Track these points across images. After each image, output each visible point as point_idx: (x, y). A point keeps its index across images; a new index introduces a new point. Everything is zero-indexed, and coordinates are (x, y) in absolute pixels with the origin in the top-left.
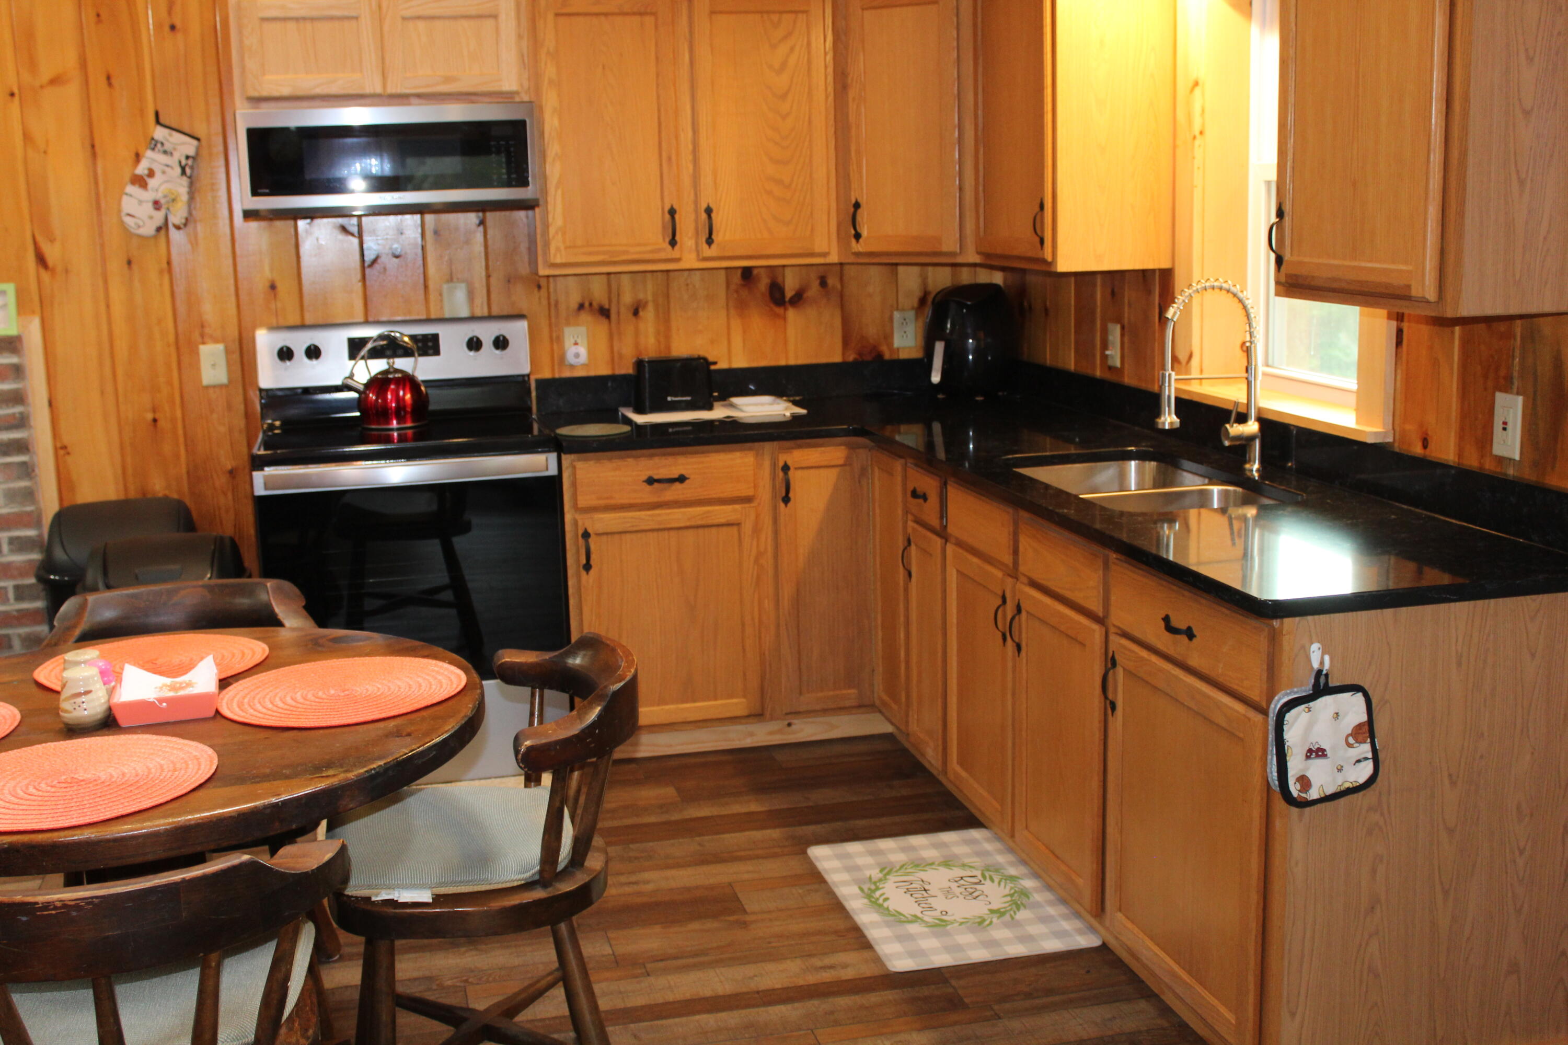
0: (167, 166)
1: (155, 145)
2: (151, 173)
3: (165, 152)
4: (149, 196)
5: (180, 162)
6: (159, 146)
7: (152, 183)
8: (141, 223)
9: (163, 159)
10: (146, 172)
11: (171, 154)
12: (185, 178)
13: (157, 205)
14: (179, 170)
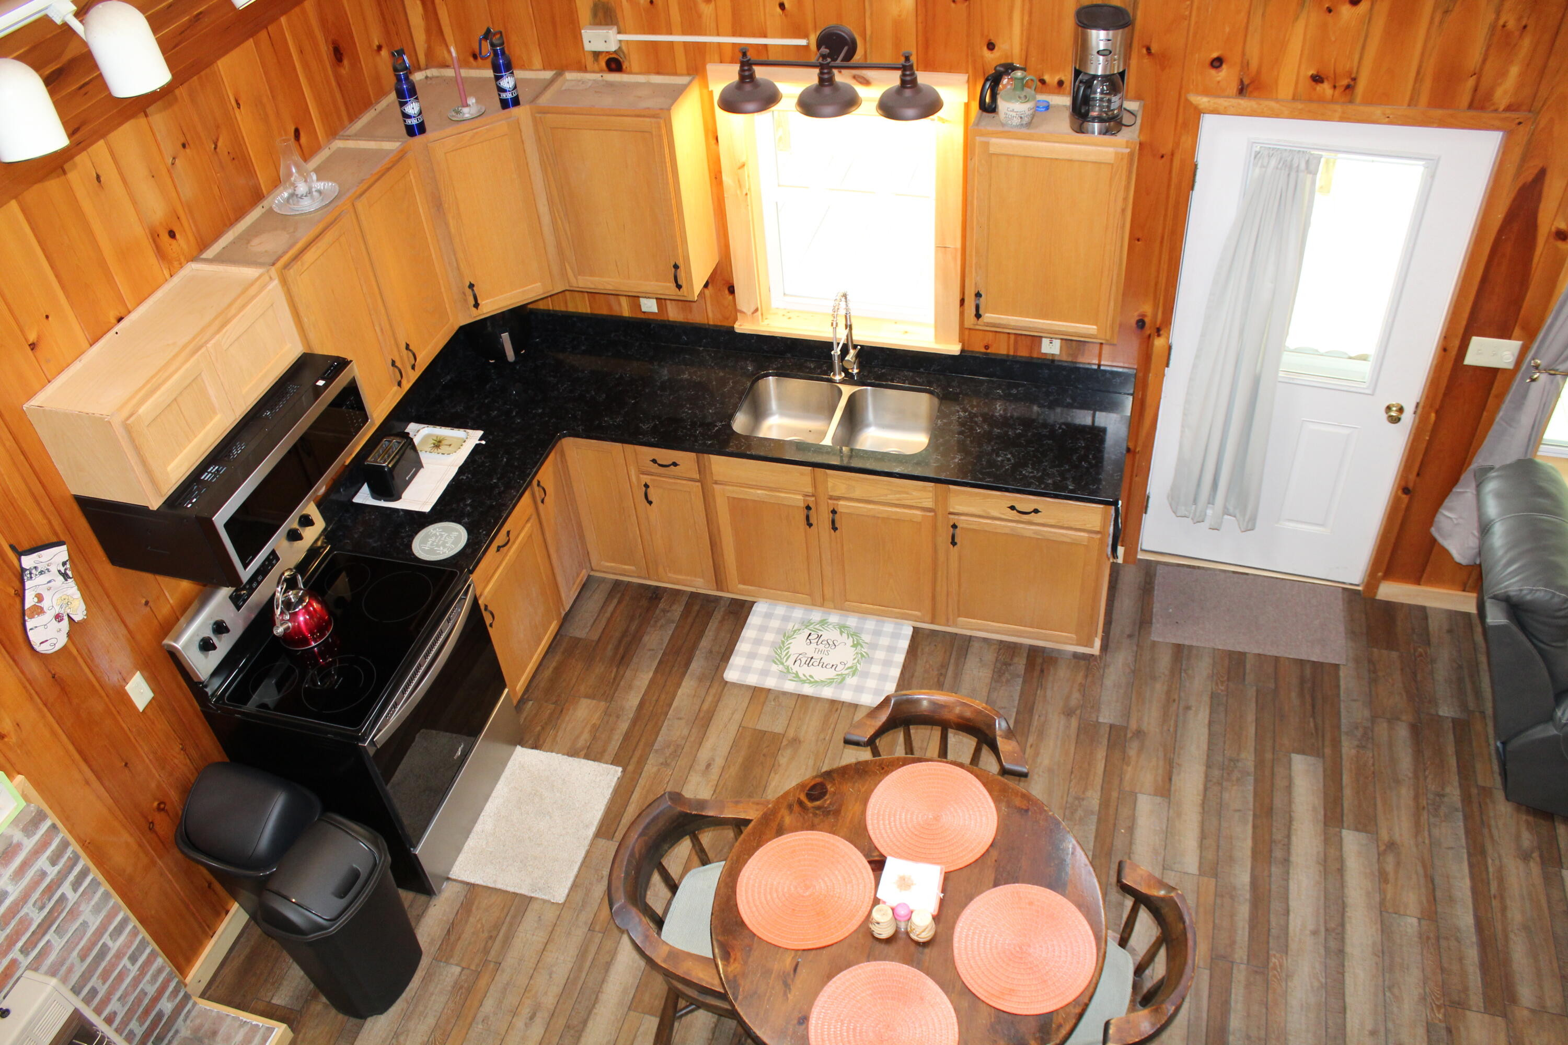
0: (49, 582)
1: (31, 573)
2: (40, 598)
3: (41, 573)
4: (49, 616)
5: (59, 571)
6: (34, 571)
7: (45, 604)
8: (54, 641)
9: (43, 579)
10: (36, 600)
11: (48, 570)
12: (70, 580)
13: (58, 617)
14: (61, 578)
